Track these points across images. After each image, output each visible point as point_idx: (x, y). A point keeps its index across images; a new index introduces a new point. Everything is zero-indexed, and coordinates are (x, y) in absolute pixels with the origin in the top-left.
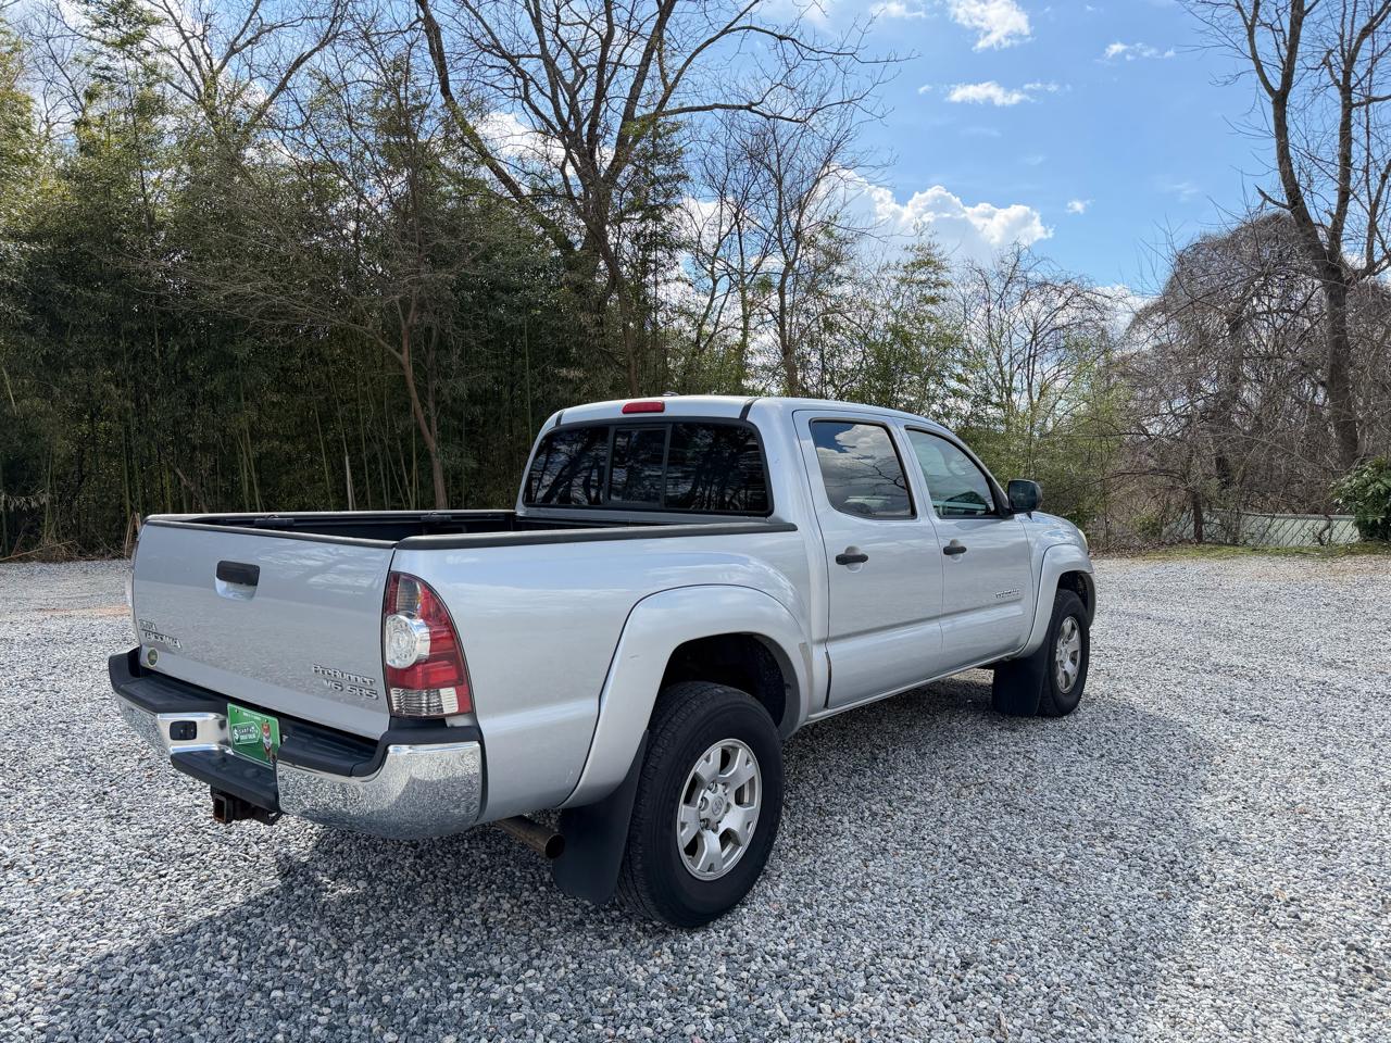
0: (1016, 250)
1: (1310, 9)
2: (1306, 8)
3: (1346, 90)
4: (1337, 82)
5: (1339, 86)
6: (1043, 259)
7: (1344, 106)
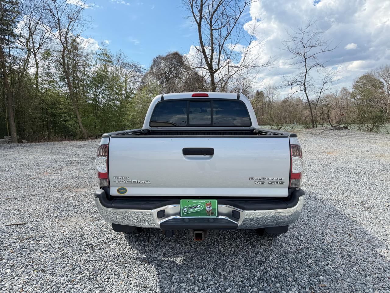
0: (120, 53)
1: (204, 4)
2: (203, 3)
3: (211, 26)
4: (208, 23)
5: (209, 24)
6: (127, 57)
7: (211, 29)
